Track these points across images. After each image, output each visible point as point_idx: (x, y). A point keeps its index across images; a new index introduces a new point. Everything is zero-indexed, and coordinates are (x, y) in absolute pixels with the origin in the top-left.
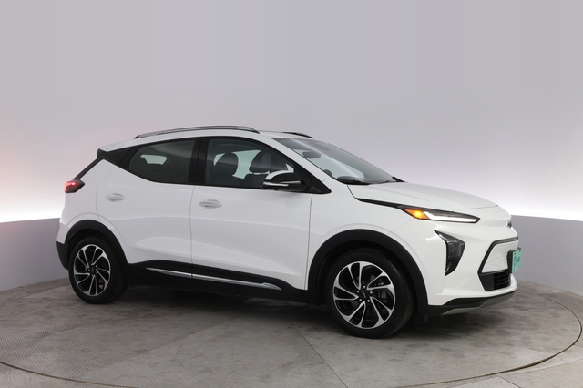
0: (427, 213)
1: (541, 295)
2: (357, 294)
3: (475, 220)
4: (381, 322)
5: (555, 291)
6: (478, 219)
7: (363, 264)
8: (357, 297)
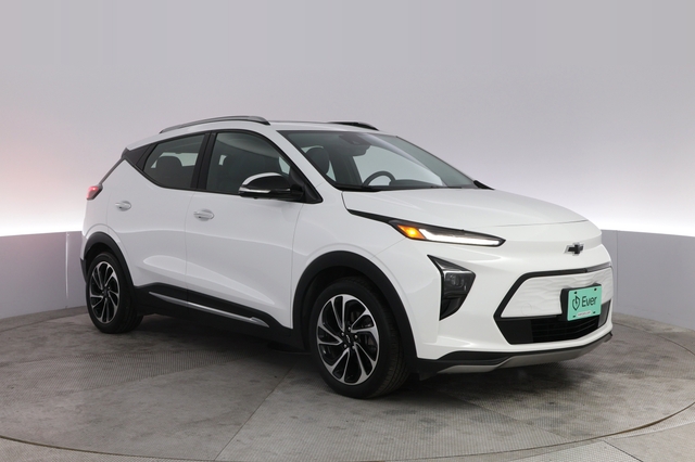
0: (424, 232)
1: (658, 334)
2: (341, 337)
3: (497, 243)
4: (364, 377)
5: (676, 330)
6: (502, 241)
7: (347, 298)
8: (341, 342)
